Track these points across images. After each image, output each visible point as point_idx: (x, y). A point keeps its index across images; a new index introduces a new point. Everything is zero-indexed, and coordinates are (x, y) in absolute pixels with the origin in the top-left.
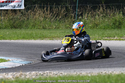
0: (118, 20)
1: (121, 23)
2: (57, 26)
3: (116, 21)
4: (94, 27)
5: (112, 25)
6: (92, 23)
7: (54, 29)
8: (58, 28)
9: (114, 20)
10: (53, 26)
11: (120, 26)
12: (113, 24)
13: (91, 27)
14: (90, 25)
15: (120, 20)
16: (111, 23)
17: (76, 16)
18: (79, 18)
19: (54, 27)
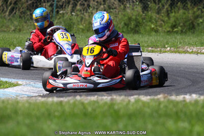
0: (134, 17)
1: (139, 22)
2: (18, 27)
3: (130, 19)
4: (88, 31)
5: (123, 27)
6: (84, 23)
7: (12, 31)
8: (20, 30)
9: (126, 18)
10: (10, 26)
11: (137, 29)
12: (125, 24)
13: (83, 30)
14: (81, 27)
15: (138, 18)
16: (120, 23)
17: (55, 8)
18: (61, 12)
19: (13, 28)
